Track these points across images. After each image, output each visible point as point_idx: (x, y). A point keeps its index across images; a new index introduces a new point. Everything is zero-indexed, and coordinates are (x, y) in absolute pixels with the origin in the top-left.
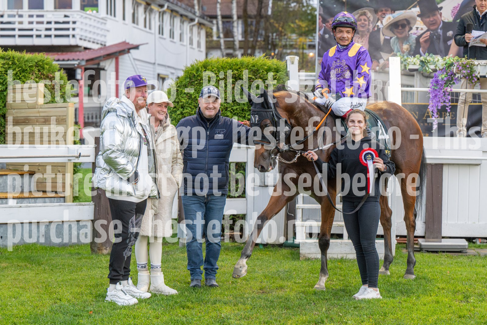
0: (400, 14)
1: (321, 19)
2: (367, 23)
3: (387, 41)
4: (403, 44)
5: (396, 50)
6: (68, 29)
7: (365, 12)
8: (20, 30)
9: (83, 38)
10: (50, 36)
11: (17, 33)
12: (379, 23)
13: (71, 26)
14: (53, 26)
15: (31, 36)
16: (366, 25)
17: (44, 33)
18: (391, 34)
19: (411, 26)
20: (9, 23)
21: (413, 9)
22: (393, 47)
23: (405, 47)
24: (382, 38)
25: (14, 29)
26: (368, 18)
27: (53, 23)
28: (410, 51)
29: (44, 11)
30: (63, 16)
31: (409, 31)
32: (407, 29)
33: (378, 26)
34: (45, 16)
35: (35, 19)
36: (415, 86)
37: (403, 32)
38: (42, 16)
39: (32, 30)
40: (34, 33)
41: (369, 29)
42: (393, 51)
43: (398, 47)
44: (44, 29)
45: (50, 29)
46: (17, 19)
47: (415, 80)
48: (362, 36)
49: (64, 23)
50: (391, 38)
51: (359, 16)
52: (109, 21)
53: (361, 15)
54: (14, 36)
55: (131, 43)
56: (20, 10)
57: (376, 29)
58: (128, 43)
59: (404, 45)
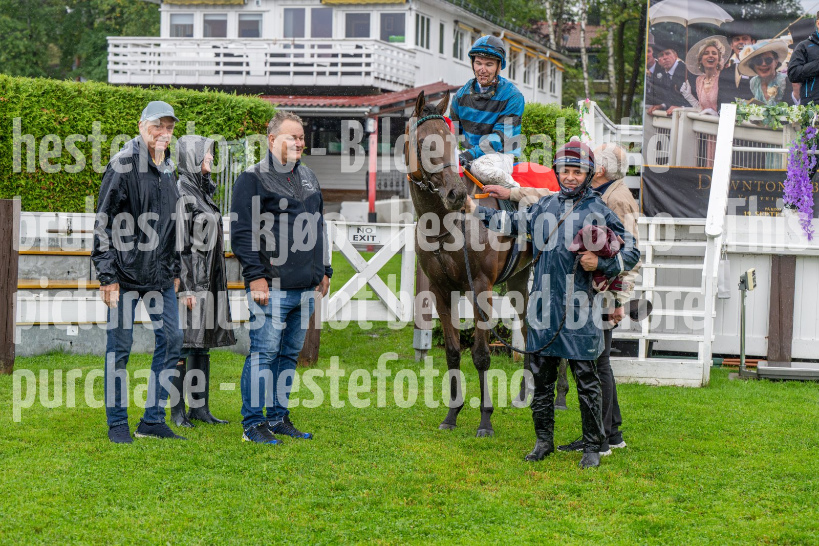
0: (762, 45)
1: (652, 52)
2: (717, 57)
3: (745, 83)
4: (767, 85)
5: (757, 95)
6: (360, 65)
7: (714, 42)
8: (296, 64)
9: (382, 76)
10: (335, 74)
11: (292, 69)
12: (734, 57)
13: (364, 60)
14: (340, 60)
15: (311, 73)
16: (715, 59)
17: (329, 69)
18: (751, 73)
19: (780, 60)
20: (284, 55)
21: (782, 38)
22: (752, 91)
23: (771, 90)
24: (738, 78)
25: (288, 64)
26: (719, 50)
27: (340, 56)
28: (776, 97)
29: (333, 40)
30: (354, 47)
31: (776, 68)
32: (774, 64)
33: (732, 61)
34: (333, 47)
35: (317, 51)
36: (784, 146)
37: (768, 69)
38: (329, 47)
39: (312, 65)
40: (315, 69)
41: (719, 66)
42: (754, 96)
43: (761, 90)
44: (329, 64)
45: (335, 65)
46: (292, 51)
47: (784, 137)
48: (709, 76)
49: (356, 56)
50: (751, 78)
51: (706, 48)
52: (418, 53)
53: (709, 46)
54: (288, 73)
55: (450, 84)
56: (296, 39)
57: (729, 65)
58: (446, 84)
59: (769, 87)
